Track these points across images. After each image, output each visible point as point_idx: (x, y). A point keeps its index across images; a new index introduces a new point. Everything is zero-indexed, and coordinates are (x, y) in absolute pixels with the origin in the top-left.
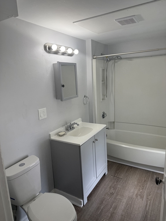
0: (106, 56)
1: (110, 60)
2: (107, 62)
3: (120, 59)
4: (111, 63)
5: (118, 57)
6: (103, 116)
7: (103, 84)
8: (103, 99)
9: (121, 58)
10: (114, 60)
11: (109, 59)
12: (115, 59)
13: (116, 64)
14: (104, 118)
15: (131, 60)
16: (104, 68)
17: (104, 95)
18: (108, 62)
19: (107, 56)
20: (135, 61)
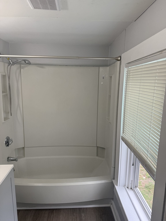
0: (6, 57)
1: (14, 63)
2: (8, 66)
3: (28, 63)
4: (14, 68)
5: (25, 61)
6: (7, 144)
7: (4, 97)
8: (6, 119)
9: (30, 62)
10: (19, 65)
11: (12, 61)
12: (20, 63)
13: (22, 70)
14: (8, 145)
15: (42, 68)
16: (5, 74)
17: (6, 112)
18: (11, 66)
19: (8, 57)
20: (48, 68)
